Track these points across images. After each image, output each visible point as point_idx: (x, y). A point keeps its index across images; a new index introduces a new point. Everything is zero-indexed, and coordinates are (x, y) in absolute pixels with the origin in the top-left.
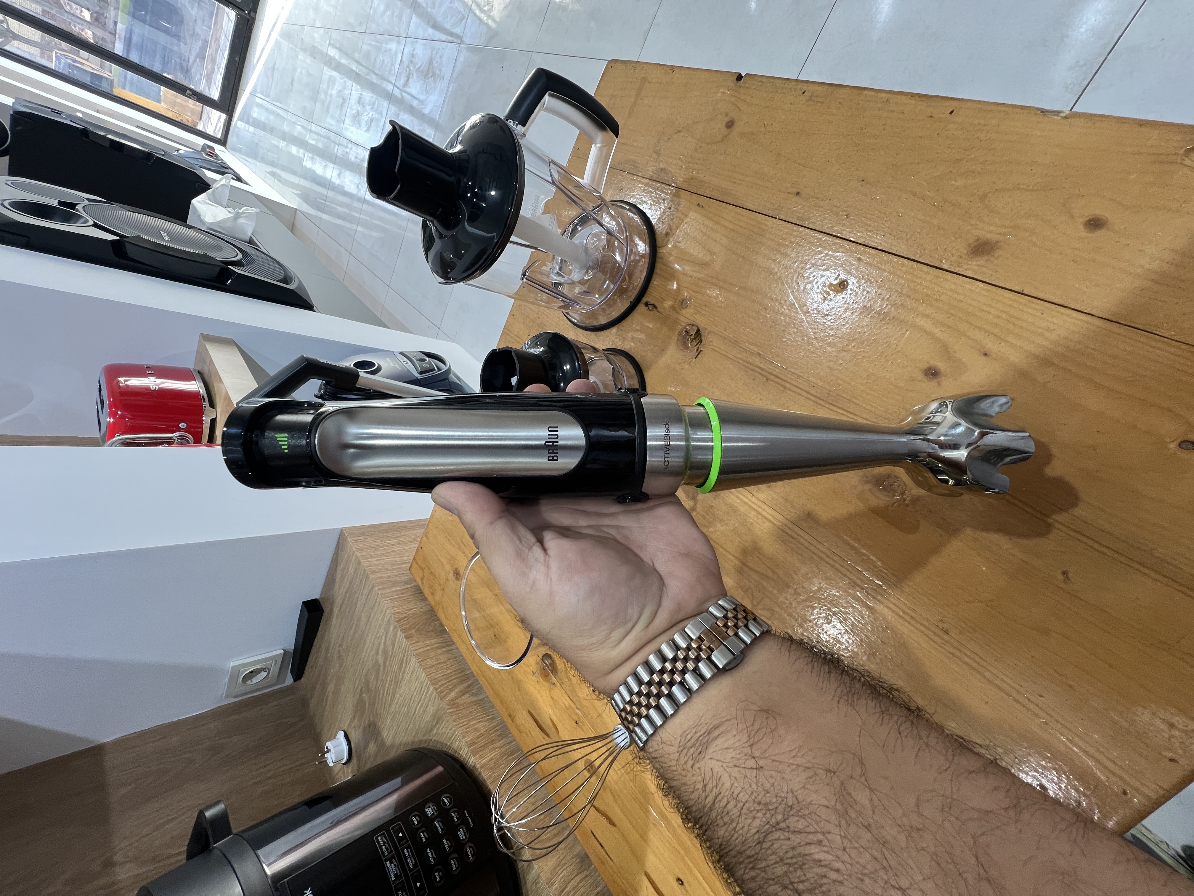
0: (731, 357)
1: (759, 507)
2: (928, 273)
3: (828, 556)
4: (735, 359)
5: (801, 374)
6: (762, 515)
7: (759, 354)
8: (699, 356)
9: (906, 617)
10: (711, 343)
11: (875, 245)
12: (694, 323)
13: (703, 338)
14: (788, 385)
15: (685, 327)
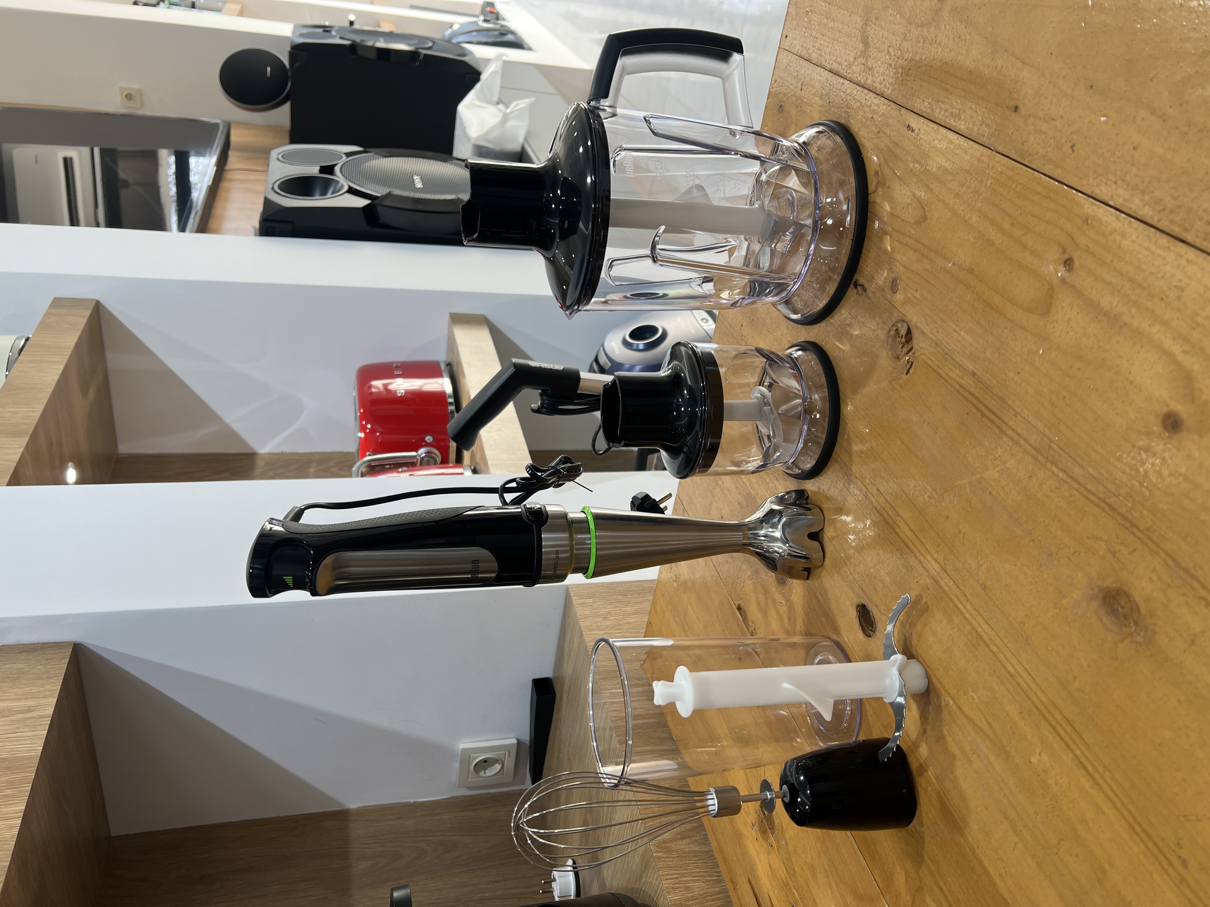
0: (944, 375)
1: (974, 619)
2: (1169, 249)
3: (1049, 712)
4: (947, 379)
5: (1019, 410)
6: (977, 632)
7: (974, 374)
8: (911, 371)
9: (1138, 829)
10: (922, 350)
11: (1106, 198)
12: (905, 319)
13: (915, 342)
14: (1004, 428)
15: (894, 325)
